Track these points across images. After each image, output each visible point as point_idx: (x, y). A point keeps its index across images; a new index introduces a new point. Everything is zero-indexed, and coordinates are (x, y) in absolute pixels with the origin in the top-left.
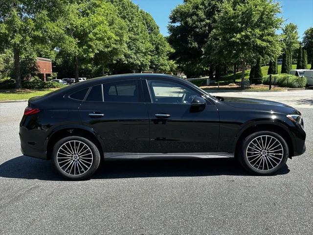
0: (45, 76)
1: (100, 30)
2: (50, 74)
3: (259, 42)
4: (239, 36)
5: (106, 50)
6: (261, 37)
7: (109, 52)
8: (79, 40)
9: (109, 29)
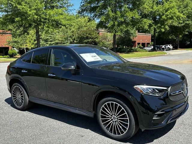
0: (146, 44)
1: (171, 13)
2: (149, 43)
5: (180, 25)
7: (182, 26)
8: (153, 21)
9: (178, 11)
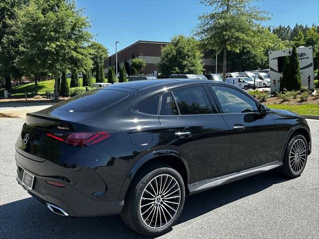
3: (74, 54)
4: (54, 45)
6: (75, 49)
